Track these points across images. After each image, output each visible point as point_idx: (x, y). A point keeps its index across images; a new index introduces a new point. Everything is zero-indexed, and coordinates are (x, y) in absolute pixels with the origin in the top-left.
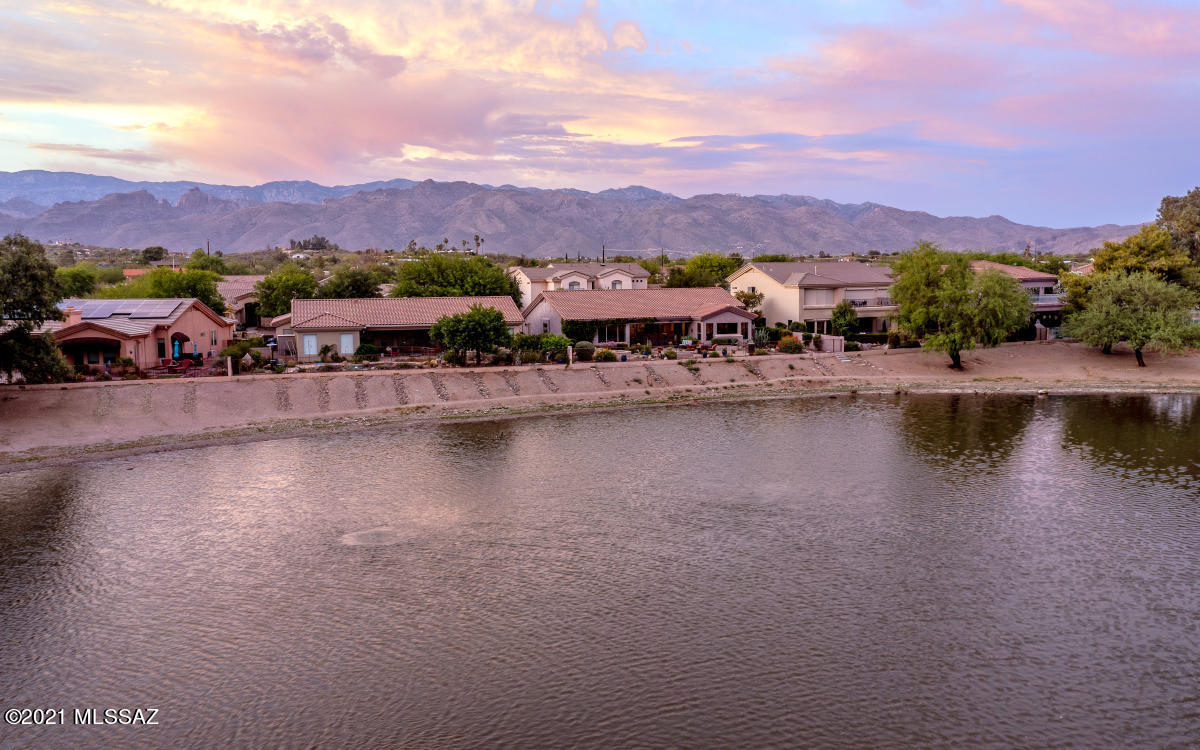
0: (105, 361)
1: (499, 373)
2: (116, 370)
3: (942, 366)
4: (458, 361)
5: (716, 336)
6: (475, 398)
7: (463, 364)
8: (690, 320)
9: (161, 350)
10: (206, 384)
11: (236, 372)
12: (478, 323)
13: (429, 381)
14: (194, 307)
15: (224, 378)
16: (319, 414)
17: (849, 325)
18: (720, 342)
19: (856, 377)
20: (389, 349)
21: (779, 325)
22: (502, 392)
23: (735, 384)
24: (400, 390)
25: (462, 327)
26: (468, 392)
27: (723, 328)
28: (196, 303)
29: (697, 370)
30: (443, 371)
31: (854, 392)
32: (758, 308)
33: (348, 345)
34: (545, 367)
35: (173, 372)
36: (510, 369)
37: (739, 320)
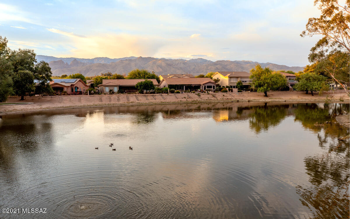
0: (60, 92)
1: (151, 95)
2: (63, 94)
3: (262, 96)
4: (142, 92)
5: (207, 89)
6: (145, 100)
7: (143, 94)
8: (200, 85)
9: (72, 90)
10: (83, 97)
11: (90, 94)
12: (147, 83)
13: (135, 97)
14: (80, 81)
15: (87, 95)
16: (109, 103)
17: (241, 86)
18: (207, 90)
19: (240, 98)
20: (126, 91)
21: (223, 87)
22: (152, 99)
23: (209, 99)
24: (128, 99)
25: (143, 84)
26: (144, 99)
27: (208, 87)
28: (80, 80)
29: (200, 96)
30: (138, 95)
31: (238, 101)
32: (219, 83)
33: (116, 89)
34: (163, 94)
35: (75, 94)
36: (154, 95)
37: (213, 85)
